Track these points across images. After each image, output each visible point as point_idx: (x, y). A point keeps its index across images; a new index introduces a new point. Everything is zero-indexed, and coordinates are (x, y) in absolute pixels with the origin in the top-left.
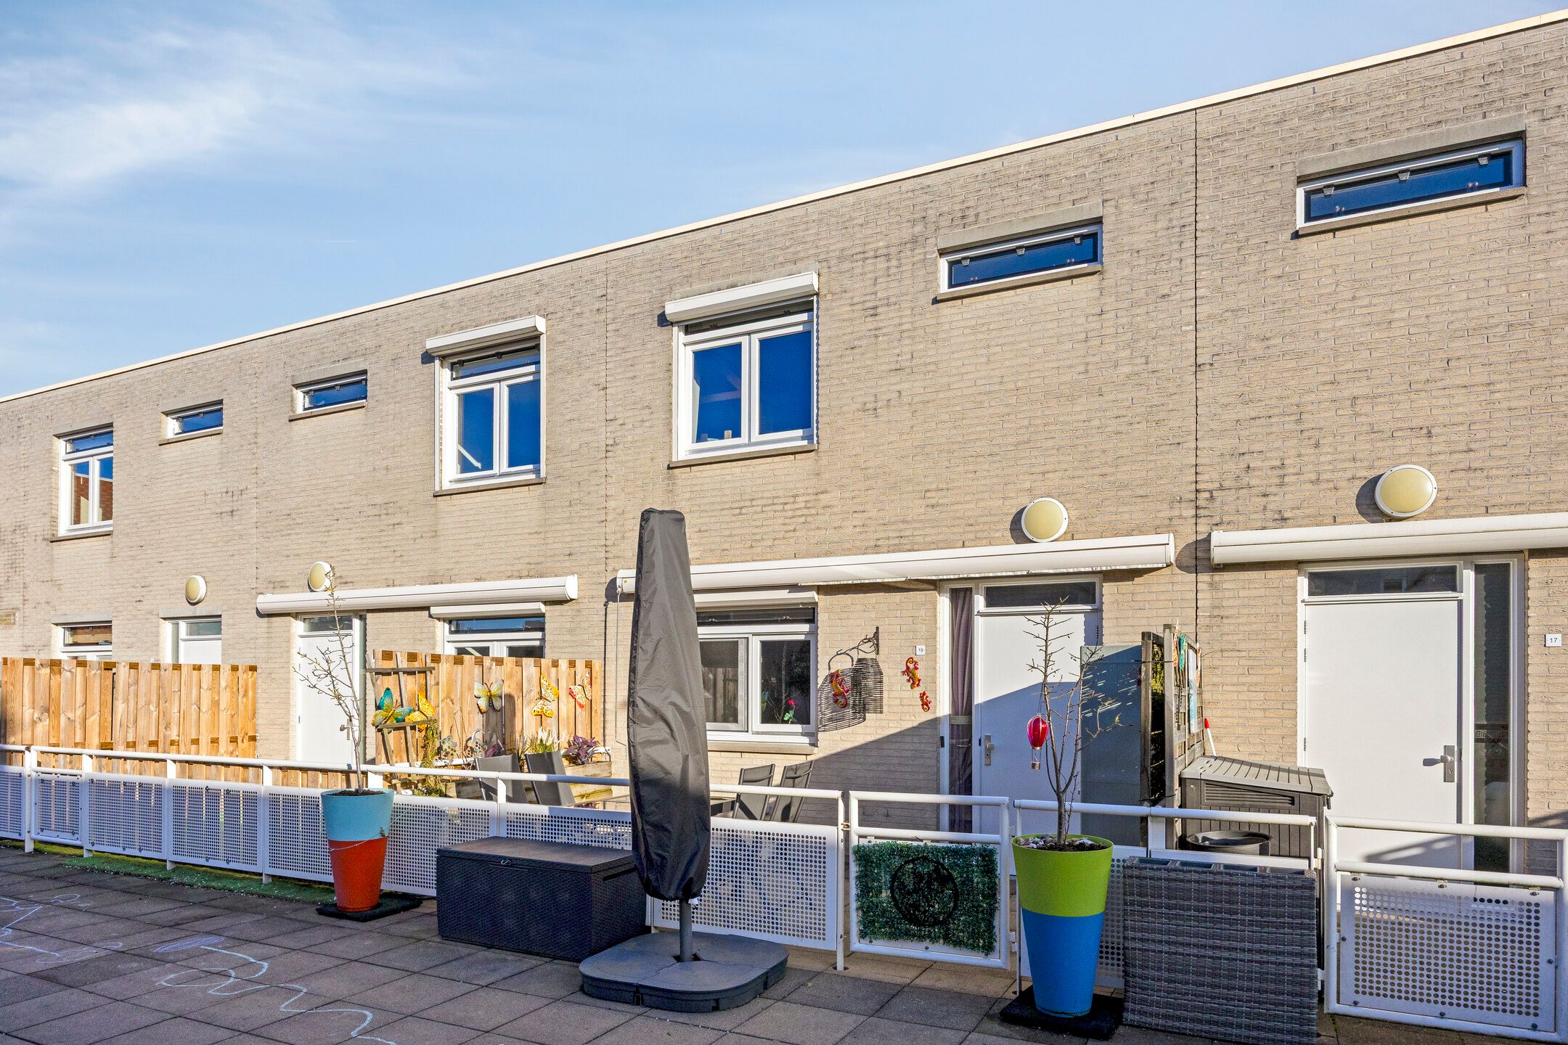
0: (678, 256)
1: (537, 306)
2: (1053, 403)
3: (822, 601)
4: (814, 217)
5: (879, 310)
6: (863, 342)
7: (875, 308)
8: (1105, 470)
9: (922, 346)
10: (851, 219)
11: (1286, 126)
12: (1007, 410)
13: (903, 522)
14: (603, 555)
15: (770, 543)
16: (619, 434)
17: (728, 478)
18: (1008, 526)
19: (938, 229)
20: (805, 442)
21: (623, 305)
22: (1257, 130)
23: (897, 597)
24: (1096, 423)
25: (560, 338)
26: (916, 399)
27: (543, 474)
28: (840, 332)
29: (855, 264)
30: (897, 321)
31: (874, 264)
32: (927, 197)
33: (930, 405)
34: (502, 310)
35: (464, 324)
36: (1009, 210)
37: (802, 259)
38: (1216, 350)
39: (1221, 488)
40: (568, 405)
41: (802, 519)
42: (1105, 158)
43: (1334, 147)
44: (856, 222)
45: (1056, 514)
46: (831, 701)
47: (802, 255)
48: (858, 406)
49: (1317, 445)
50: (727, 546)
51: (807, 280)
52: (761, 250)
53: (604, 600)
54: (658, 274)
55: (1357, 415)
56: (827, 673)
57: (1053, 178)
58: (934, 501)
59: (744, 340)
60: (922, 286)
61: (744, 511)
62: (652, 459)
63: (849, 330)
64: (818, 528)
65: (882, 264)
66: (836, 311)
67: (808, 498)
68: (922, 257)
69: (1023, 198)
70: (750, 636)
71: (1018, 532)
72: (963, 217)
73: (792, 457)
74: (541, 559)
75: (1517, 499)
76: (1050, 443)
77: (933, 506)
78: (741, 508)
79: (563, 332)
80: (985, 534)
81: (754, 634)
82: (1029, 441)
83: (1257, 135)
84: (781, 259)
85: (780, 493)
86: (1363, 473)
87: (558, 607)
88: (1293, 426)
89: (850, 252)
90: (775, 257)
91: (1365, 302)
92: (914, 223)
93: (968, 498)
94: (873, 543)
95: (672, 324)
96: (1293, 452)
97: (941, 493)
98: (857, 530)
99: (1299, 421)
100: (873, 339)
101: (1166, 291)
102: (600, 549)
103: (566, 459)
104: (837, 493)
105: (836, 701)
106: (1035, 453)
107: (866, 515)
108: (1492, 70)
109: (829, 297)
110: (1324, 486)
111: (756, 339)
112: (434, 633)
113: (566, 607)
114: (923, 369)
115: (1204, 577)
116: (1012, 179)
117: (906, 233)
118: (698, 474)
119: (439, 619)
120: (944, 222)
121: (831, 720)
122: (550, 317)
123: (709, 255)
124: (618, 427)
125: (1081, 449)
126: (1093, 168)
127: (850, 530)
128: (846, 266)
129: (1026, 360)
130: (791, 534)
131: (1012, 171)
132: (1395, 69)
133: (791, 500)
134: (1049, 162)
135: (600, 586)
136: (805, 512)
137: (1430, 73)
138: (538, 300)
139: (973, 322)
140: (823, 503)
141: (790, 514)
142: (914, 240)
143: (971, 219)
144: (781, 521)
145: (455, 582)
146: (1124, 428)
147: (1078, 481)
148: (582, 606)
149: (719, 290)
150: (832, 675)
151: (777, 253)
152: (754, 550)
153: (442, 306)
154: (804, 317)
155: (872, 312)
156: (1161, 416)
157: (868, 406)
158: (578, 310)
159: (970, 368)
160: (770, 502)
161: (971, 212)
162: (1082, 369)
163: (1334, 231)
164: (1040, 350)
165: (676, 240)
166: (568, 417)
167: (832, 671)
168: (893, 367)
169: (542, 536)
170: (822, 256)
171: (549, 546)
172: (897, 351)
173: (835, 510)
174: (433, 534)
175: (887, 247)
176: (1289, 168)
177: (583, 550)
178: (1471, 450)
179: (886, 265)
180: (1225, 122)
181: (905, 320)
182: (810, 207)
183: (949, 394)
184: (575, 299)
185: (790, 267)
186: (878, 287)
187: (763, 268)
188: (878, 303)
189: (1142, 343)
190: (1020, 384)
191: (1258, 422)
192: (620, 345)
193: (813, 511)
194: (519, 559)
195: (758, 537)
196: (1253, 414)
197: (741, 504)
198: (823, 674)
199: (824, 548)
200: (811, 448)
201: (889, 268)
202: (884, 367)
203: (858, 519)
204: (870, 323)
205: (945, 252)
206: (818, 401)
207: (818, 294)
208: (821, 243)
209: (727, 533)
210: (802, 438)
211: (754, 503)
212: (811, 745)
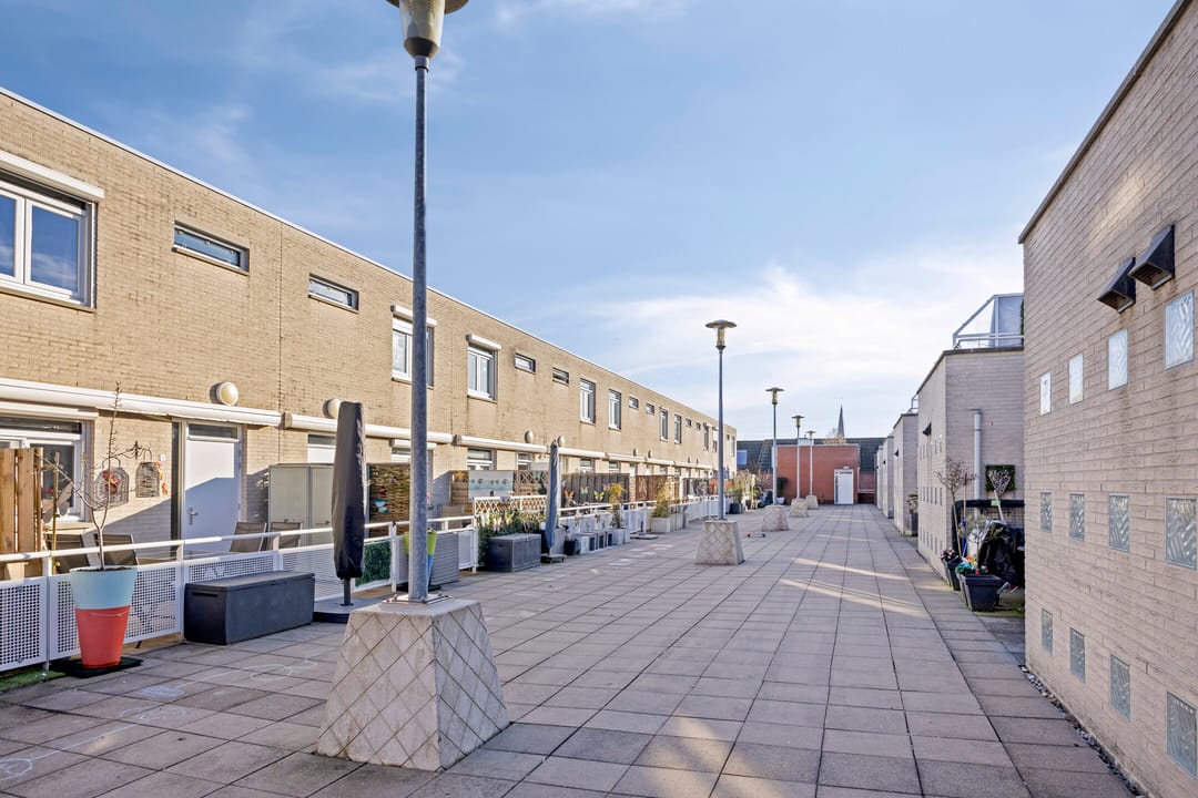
2: (229, 333)
3: (100, 421)
4: (96, 149)
5: (140, 238)
6: (130, 254)
8: (249, 374)
9: (165, 273)
10: (121, 166)
11: (306, 250)
12: (208, 329)
13: (154, 377)
15: (56, 371)
17: (17, 310)
18: (209, 393)
19: (175, 208)
20: (79, 303)
22: (300, 246)
23: (148, 423)
24: (245, 350)
26: (161, 304)
28: (114, 239)
29: (124, 199)
30: (150, 250)
31: (137, 206)
32: (170, 185)
33: (170, 311)
36: (211, 220)
37: (86, 172)
38: (286, 333)
39: (287, 394)
41: (84, 360)
42: (250, 221)
43: (319, 267)
44: (125, 171)
45: (232, 391)
46: (104, 490)
47: (85, 169)
48: (124, 294)
49: (313, 384)
50: (15, 365)
51: (98, 193)
52: (51, 144)
55: (323, 375)
56: (101, 470)
57: (229, 216)
58: (171, 369)
59: (20, 201)
60: (165, 236)
61: (32, 340)
63: (119, 241)
64: (96, 368)
65: (142, 210)
66: (110, 223)
67: (87, 345)
68: (166, 218)
69: (217, 218)
70: (24, 439)
71: (214, 395)
72: (189, 210)
73: (75, 312)
76: (227, 354)
77: (170, 372)
78: (30, 338)
80: (197, 395)
81: (27, 438)
82: (218, 350)
83: (299, 248)
84: (68, 161)
85: (65, 336)
86: (324, 398)
88: (306, 374)
89: (121, 189)
90: (62, 157)
91: (326, 333)
92: (162, 196)
93: (189, 372)
94: (133, 387)
96: (307, 385)
97: (175, 366)
98: (124, 376)
99: (309, 372)
100: (136, 255)
101: (271, 299)
104: (109, 347)
105: (108, 490)
106: (220, 357)
107: (130, 367)
108: (355, 268)
109: (106, 210)
110: (315, 401)
111: (31, 203)
114: (166, 288)
115: (282, 432)
116: (212, 205)
117: (157, 198)
120: (179, 206)
121: (103, 502)
125: (240, 361)
126: (246, 223)
127: (118, 375)
128: (118, 196)
129: (218, 306)
130: (75, 368)
133: (75, 343)
134: (229, 208)
136: (86, 355)
137: (340, 257)
139: (191, 274)
140: (100, 352)
141: (74, 353)
142: (162, 206)
143: (193, 214)
144: (66, 356)
146: (255, 356)
147: (239, 377)
149: (9, 151)
150: (105, 472)
151: (65, 155)
152: (41, 374)
154: (79, 211)
155: (135, 236)
156: (269, 355)
157: (132, 297)
159: (191, 298)
160: (57, 340)
161: (193, 209)
162: (240, 321)
163: (318, 301)
164: (224, 303)
167: (105, 469)
168: (148, 278)
170: (100, 179)
172: (151, 270)
173: (110, 359)
175: (146, 200)
176: (307, 266)
178: (347, 397)
179: (144, 211)
180: (291, 235)
181: (155, 252)
182: (93, 139)
183: (180, 308)
185: (75, 172)
186: (139, 223)
187: (53, 160)
188: (139, 233)
189: (263, 319)
190: (215, 318)
191: (298, 369)
193: (92, 356)
195: (46, 364)
196: (297, 365)
197: (30, 335)
198: (97, 472)
199: (100, 383)
200: (87, 309)
201: (146, 214)
202: (142, 276)
203: (124, 369)
204: (133, 243)
205: (177, 223)
206: (96, 279)
207: (97, 204)
208: (100, 169)
209: (15, 354)
210: (72, 297)
211: (42, 337)
212: (84, 521)
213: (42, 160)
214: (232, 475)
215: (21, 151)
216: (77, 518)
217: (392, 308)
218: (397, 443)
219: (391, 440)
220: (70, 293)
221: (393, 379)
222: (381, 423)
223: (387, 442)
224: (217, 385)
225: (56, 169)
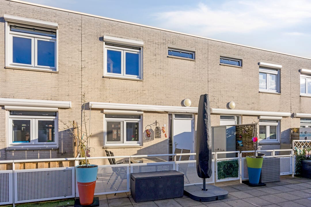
0: (105, 24)
1: (54, 20)
2: (188, 82)
3: (144, 114)
4: (142, 30)
5: (156, 55)
6: (153, 61)
7: (156, 54)
8: (196, 96)
9: (165, 65)
10: (150, 33)
11: (219, 47)
12: (180, 81)
13: (161, 99)
14: (81, 97)
15: (131, 100)
16: (86, 65)
17: (120, 83)
18: (181, 103)
19: (168, 43)
20: (138, 79)
21: (87, 31)
22: (216, 46)
23: (160, 114)
24: (194, 87)
25: (64, 33)
26: (164, 75)
27: (57, 70)
28: (148, 57)
29: (151, 44)
30: (160, 58)
31: (155, 45)
32: (166, 36)
33: (167, 77)
34: (39, 16)
35: (20, 15)
36: (181, 44)
37: (139, 38)
38: (210, 79)
39: (211, 101)
40: (68, 53)
41: (140, 96)
42: (196, 42)
43: (224, 53)
44: (151, 35)
45: (189, 102)
46: (146, 136)
47: (139, 37)
48: (152, 74)
49: (222, 97)
50: (120, 99)
51: (140, 43)
52: (129, 32)
53: (81, 109)
54: (99, 27)
55: (226, 93)
56: (145, 130)
57: (187, 41)
58: (167, 96)
59: (122, 51)
60: (165, 53)
61: (124, 92)
62: (97, 74)
63: (150, 57)
64: (143, 98)
65: (157, 46)
66: (147, 52)
67: (140, 91)
68: (165, 47)
69: (183, 43)
70: (124, 121)
71: (183, 104)
72: (173, 42)
73: (137, 81)
74: (56, 95)
75: (242, 108)
76: (187, 89)
77: (167, 97)
78: (124, 91)
79: (65, 31)
80: (177, 104)
81: (125, 121)
82: (184, 88)
83: (215, 47)
84: (134, 36)
85: (134, 89)
86: (227, 102)
87: (64, 110)
88: (219, 93)
89: (150, 41)
90: (132, 35)
91: (227, 77)
93: (174, 97)
94: (155, 103)
95: (103, 41)
96: (219, 97)
97: (169, 95)
98: (152, 100)
99: (220, 93)
100: (155, 61)
101: (204, 68)
102: (80, 95)
103: (66, 68)
104: (147, 91)
105: (147, 136)
106: (185, 90)
107: (154, 97)
108: (240, 50)
109: (145, 48)
110: (223, 103)
111: (125, 52)
112: (5, 115)
113: (67, 110)
114: (165, 70)
116: (181, 39)
117: (162, 41)
118: (112, 81)
119: (6, 110)
120: (169, 42)
121: (146, 140)
122: (60, 25)
123: (115, 28)
124: (86, 63)
125: (192, 91)
126: (194, 43)
127: (150, 100)
128: (149, 43)
129: (184, 73)
130: (137, 99)
131: (181, 37)
132: (230, 45)
133: (137, 91)
134: (187, 39)
135: (80, 105)
136: (140, 94)
137: (234, 47)
138: (54, 19)
139: (174, 63)
140: (144, 93)
141: (137, 94)
142: (163, 43)
143: (174, 43)
144: (134, 95)
145: (16, 98)
146: (198, 89)
147: (192, 97)
148: (73, 110)
149: (118, 37)
150: (146, 130)
151: (133, 34)
152: (127, 101)
153: (8, 5)
154: (138, 51)
155: (155, 55)
156: (203, 88)
157: (154, 74)
158: (71, 27)
159: (174, 72)
160: (131, 91)
161: (174, 42)
162: (192, 77)
163: (224, 65)
164: (186, 72)
165: (105, 20)
166: (68, 56)
167: (146, 129)
168: (159, 67)
169: (57, 88)
170: (144, 39)
171: (60, 92)
172: (160, 65)
173: (147, 95)
174: (5, 81)
175: (158, 43)
176: (219, 54)
177: (73, 95)
178: (237, 101)
179: (158, 46)
180: (212, 43)
181: (161, 59)
182: (141, 27)
183: (170, 76)
184: (70, 23)
185: (136, 39)
186: (156, 50)
187: (129, 36)
188: (156, 53)
189: (201, 75)
190: (182, 77)
191: (215, 92)
192: (86, 41)
193: (142, 94)
194: (47, 94)
195: (128, 98)
196: (215, 90)
197: (124, 90)
198: (144, 130)
199: (145, 103)
200: (141, 80)
201: (158, 47)
202: (157, 67)
203: (152, 98)
204: (154, 57)
205: (169, 48)
206: (143, 71)
207: (143, 47)
208: (144, 36)
209: (120, 96)
210: (137, 77)
211: (127, 90)
212: (141, 145)
213: (126, 38)
214: (191, 131)
215: (121, 36)
216: (139, 144)
217: (259, 64)
218: (261, 117)
219: (258, 116)
220: (136, 76)
221: (259, 92)
222: (254, 110)
223: (257, 117)
224: (184, 100)
225: (130, 39)
